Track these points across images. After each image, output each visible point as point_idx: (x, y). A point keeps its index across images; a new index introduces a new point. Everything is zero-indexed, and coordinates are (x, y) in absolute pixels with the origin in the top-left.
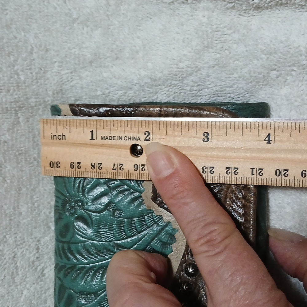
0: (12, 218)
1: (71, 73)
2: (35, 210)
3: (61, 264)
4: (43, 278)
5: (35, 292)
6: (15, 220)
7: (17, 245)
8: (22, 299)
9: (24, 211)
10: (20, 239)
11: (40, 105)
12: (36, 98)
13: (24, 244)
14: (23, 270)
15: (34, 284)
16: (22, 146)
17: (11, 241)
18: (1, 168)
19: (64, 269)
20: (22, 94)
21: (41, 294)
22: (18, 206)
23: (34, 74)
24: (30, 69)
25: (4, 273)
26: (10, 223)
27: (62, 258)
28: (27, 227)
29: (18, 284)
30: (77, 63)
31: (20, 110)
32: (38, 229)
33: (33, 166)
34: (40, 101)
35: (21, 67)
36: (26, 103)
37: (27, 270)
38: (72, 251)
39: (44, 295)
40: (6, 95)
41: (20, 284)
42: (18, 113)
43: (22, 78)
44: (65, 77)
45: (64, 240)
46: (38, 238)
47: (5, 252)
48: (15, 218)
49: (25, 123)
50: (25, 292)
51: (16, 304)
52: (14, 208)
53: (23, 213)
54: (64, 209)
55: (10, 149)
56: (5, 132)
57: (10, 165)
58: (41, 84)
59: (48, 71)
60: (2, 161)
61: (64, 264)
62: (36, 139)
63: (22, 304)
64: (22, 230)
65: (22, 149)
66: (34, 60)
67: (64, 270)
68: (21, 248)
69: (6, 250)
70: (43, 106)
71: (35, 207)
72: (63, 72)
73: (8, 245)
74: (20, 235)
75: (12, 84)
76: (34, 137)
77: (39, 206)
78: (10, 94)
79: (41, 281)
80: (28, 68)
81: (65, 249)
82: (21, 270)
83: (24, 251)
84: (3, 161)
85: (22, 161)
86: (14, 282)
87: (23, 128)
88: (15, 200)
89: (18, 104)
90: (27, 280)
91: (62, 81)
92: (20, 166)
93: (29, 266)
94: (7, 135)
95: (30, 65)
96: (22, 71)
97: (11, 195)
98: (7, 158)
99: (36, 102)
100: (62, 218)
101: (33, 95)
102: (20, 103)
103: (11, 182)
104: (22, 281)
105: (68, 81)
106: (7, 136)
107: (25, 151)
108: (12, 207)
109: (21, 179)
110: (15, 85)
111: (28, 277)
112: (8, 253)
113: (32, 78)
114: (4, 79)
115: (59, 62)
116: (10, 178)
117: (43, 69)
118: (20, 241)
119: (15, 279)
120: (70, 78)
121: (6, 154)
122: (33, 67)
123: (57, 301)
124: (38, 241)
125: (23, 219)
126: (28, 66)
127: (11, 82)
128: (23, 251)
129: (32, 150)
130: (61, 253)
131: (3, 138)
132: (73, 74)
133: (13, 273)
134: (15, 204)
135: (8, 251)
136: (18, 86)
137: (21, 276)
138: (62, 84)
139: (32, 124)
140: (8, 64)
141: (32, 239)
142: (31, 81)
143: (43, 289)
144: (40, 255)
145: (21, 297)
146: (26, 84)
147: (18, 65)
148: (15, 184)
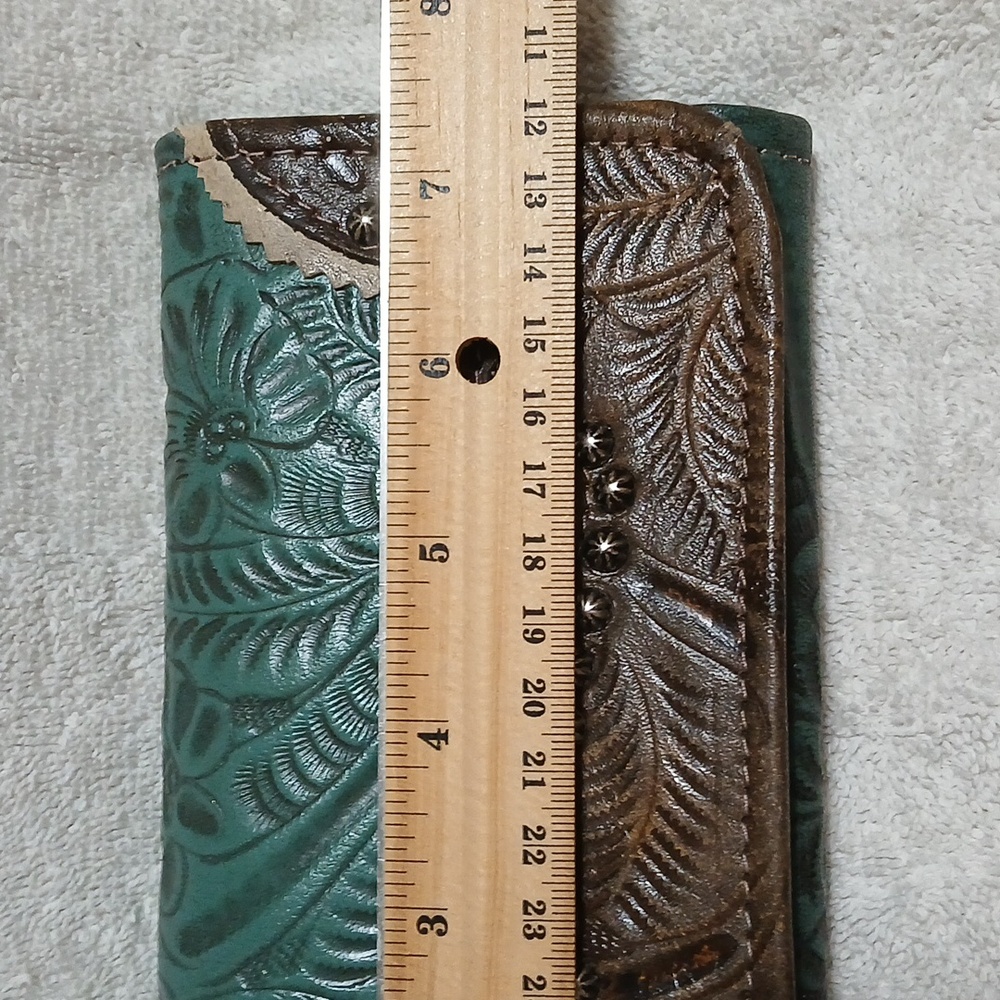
0: (33, 482)
1: (230, 60)
2: (100, 467)
3: (183, 618)
4: (129, 682)
5: (101, 724)
6: (42, 489)
7: (48, 567)
8: (63, 741)
9: (68, 466)
10: (57, 550)
11: (126, 150)
12: (115, 129)
13: (70, 567)
14: (65, 648)
15: (99, 697)
16: (65, 264)
17: (30, 551)
18: (3, 324)
19: (192, 631)
20: (75, 109)
21: (122, 733)
22: (50, 447)
23: (117, 55)
24: (107, 41)
25: (11, 650)
26: (27, 496)
27: (185, 599)
28: (76, 514)
29: (51, 690)
30: (250, 29)
31: (65, 160)
32: (110, 526)
33: (98, 330)
34: (126, 140)
35: (80, 32)
36: (85, 140)
37: (79, 648)
38: (216, 571)
39: (128, 737)
40: (28, 106)
41: (57, 694)
42: (59, 168)
43: (80, 64)
44: (207, 72)
45: (191, 541)
46: (110, 555)
47: (11, 584)
48: (42, 484)
49: (77, 198)
50: (71, 721)
51: (44, 757)
52: (39, 451)
53: (65, 473)
54: (193, 446)
55: (30, 269)
56: (17, 216)
57: (29, 320)
58: (134, 89)
59: (159, 52)
60: (4, 301)
61: (191, 617)
62: (106, 251)
63: (63, 757)
64: (62, 522)
65: (67, 274)
66: (119, 14)
67: (191, 635)
68: (62, 579)
69: (14, 577)
70: (132, 155)
71: (101, 459)
72: (203, 59)
73: (21, 562)
74: (56, 537)
75: (49, 78)
76: (100, 245)
77: (113, 454)
78: (40, 103)
79: (122, 690)
80: (102, 36)
81: (195, 570)
82: (60, 647)
83: (71, 589)
84: (11, 302)
85: (64, 311)
86: (38, 684)
87: (69, 211)
88: (41, 427)
89: (61, 139)
90: (80, 681)
91: (198, 84)
92: (58, 323)
93: (87, 636)
94: (23, 228)
95: (107, 30)
96: (83, 44)
97: (31, 410)
98: (22, 295)
99: (115, 140)
100: (186, 475)
101: (107, 117)
102: (69, 136)
103: (31, 370)
104: (64, 682)
105: (217, 85)
106: (23, 230)
107: (73, 281)
108: (31, 448)
109: (61, 365)
110: (56, 80)
111: (82, 675)
112: (20, 588)
113: (110, 69)
114: (26, 61)
115: (196, 25)
116: (27, 356)
117: (144, 45)
118: (58, 556)
119: (44, 674)
120: (222, 75)
121: (17, 282)
122: (115, 36)
123: (171, 738)
124: (111, 564)
125: (66, 490)
126: (98, 32)
127: (46, 70)
128: (67, 590)
129: (95, 281)
130: (185, 582)
131: (10, 234)
132: (233, 66)
133: (36, 653)
134: (40, 439)
135: (20, 581)
136: (65, 86)
137: (59, 666)
138: (198, 93)
139: (99, 203)
140: (41, 18)
141: (92, 554)
142: (104, 74)
143: (128, 716)
144: (116, 608)
145: (59, 734)
146: (91, 84)
147: (71, 25)
148: (43, 377)
